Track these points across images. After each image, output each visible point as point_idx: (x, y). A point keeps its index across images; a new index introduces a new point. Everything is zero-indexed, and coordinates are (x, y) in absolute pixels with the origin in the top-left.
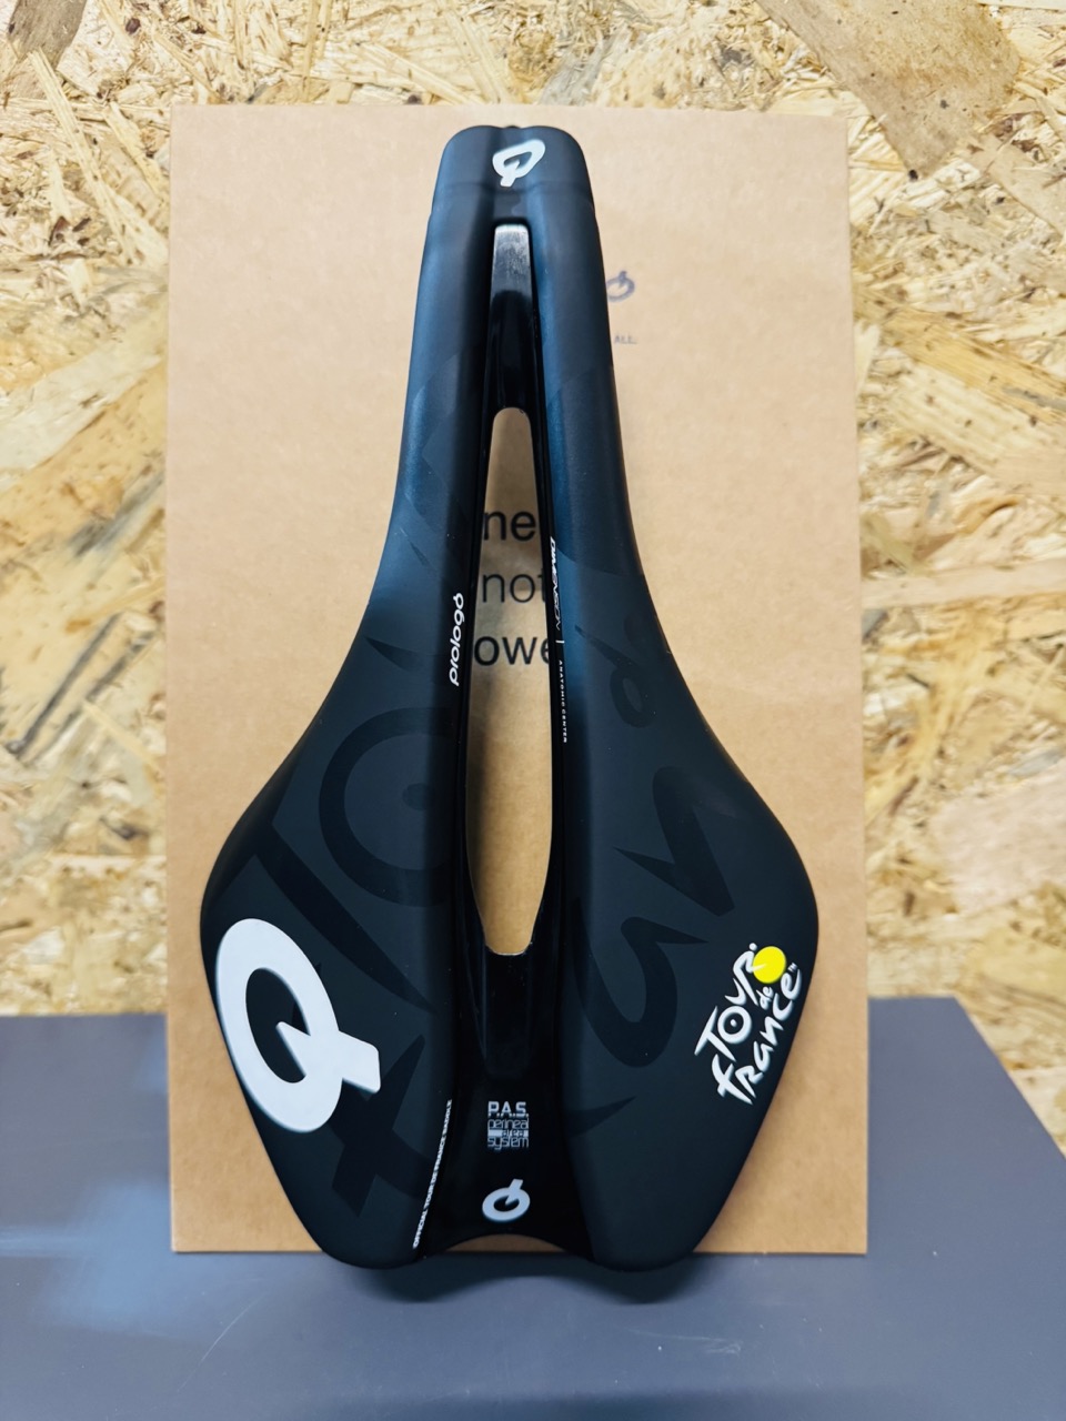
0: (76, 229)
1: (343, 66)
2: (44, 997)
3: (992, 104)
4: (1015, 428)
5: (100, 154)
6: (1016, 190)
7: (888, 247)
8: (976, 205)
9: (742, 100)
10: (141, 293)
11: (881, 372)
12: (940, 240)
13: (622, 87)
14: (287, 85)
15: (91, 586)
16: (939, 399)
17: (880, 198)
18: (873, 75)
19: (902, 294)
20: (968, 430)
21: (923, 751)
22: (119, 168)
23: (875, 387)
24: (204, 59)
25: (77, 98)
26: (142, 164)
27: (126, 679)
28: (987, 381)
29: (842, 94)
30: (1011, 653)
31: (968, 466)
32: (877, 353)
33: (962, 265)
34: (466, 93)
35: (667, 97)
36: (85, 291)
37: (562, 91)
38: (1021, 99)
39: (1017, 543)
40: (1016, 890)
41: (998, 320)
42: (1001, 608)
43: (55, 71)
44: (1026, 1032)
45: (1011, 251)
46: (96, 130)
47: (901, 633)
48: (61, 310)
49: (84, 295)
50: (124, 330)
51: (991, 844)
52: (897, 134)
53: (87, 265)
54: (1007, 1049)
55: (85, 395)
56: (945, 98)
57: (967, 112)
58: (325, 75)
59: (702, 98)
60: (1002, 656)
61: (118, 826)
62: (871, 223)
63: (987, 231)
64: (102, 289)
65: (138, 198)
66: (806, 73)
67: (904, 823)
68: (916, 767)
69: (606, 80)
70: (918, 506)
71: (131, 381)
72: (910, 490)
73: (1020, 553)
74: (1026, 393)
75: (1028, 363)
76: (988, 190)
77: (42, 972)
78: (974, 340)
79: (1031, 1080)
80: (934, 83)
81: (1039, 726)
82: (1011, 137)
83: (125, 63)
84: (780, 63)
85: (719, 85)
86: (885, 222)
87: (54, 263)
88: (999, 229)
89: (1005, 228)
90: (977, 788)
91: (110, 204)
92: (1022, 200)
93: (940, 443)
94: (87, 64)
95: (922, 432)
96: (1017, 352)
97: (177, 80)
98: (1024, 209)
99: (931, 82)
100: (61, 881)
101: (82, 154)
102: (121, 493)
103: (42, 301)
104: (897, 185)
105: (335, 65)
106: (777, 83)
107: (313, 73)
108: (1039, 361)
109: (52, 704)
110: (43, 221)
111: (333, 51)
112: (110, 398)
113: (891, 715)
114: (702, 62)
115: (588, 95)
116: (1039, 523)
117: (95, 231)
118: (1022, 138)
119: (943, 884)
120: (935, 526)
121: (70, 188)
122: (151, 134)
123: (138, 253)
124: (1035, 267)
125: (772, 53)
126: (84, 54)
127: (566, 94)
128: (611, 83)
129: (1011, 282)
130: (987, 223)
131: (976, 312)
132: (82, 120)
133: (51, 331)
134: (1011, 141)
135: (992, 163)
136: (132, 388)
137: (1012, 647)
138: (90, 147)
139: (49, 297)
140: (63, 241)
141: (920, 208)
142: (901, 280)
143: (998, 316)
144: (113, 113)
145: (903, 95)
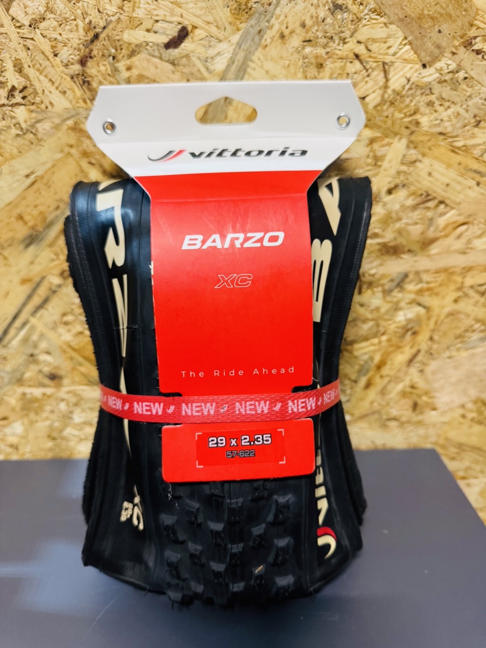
0: (21, 92)
1: (149, 11)
2: (15, 451)
3: (463, 31)
4: (470, 188)
5: (31, 55)
6: (473, 73)
7: (412, 101)
8: (454, 81)
9: (343, 29)
10: (53, 123)
11: (407, 161)
12: (436, 97)
13: (285, 22)
14: (122, 21)
15: (32, 263)
16: (434, 174)
17: (408, 77)
18: (406, 17)
19: (418, 123)
20: (448, 188)
21: (423, 338)
22: (41, 62)
23: (404, 168)
24: (81, 7)
25: (19, 27)
26: (52, 60)
27: (50, 306)
28: (457, 165)
29: (391, 26)
30: (464, 293)
31: (447, 205)
32: (405, 152)
33: (446, 110)
34: (209, 25)
35: (306, 27)
36: (25, 122)
37: (256, 24)
38: (476, 29)
39: (469, 241)
40: (464, 400)
41: (463, 136)
42: (460, 272)
43: (8, 13)
44: (466, 463)
45: (470, 103)
46: (29, 43)
47: (414, 283)
48: (14, 131)
49: (25, 124)
50: (45, 141)
51: (453, 379)
52: (417, 46)
53: (26, 109)
54: (458, 470)
55: (27, 172)
56: (440, 28)
57: (451, 35)
58: (140, 16)
59: (323, 28)
60: (460, 294)
61: (48, 374)
62: (404, 89)
63: (458, 93)
64: (33, 121)
65: (50, 76)
66: (374, 16)
67: (413, 371)
68: (419, 345)
69: (277, 19)
70: (423, 224)
71: (49, 165)
72: (419, 217)
73: (470, 246)
74: (475, 171)
75: (476, 156)
76: (460, 73)
77: (13, 440)
78: (452, 146)
79: (468, 485)
80: (435, 20)
81: (477, 326)
82: (471, 47)
83: (42, 9)
84: (361, 11)
85: (331, 21)
86: (410, 89)
87: (10, 108)
88: (465, 92)
89: (467, 92)
90: (447, 354)
91: (37, 80)
92: (476, 78)
93: (434, 195)
94: (24, 10)
95: (426, 189)
96: (471, 151)
97: (68, 18)
98: (476, 82)
99: (434, 21)
100: (22, 399)
101: (22, 55)
102: (45, 219)
103: (5, 127)
104: (416, 71)
105: (146, 11)
106: (360, 20)
107: (134, 15)
108: (482, 155)
109: (15, 317)
110: (4, 88)
111: (144, 4)
112: (39, 173)
113: (409, 321)
114: (324, 10)
115: (268, 26)
116: (479, 232)
117: (29, 92)
118: (477, 48)
119: (431, 397)
120: (431, 234)
121: (17, 71)
122: (56, 45)
123: (51, 103)
124: (481, 111)
125: (357, 6)
126: (22, 5)
127: (257, 25)
128: (280, 20)
129: (469, 118)
130: (459, 89)
131: (452, 132)
132: (22, 38)
133: (9, 141)
134: (471, 49)
135: (462, 60)
136: (50, 169)
137: (465, 290)
138: (26, 51)
139: (8, 125)
140: (14, 98)
141: (427, 82)
142: (417, 117)
143: (463, 134)
144: (37, 35)
145: (420, 27)
